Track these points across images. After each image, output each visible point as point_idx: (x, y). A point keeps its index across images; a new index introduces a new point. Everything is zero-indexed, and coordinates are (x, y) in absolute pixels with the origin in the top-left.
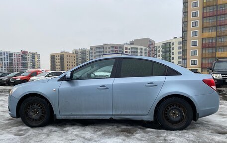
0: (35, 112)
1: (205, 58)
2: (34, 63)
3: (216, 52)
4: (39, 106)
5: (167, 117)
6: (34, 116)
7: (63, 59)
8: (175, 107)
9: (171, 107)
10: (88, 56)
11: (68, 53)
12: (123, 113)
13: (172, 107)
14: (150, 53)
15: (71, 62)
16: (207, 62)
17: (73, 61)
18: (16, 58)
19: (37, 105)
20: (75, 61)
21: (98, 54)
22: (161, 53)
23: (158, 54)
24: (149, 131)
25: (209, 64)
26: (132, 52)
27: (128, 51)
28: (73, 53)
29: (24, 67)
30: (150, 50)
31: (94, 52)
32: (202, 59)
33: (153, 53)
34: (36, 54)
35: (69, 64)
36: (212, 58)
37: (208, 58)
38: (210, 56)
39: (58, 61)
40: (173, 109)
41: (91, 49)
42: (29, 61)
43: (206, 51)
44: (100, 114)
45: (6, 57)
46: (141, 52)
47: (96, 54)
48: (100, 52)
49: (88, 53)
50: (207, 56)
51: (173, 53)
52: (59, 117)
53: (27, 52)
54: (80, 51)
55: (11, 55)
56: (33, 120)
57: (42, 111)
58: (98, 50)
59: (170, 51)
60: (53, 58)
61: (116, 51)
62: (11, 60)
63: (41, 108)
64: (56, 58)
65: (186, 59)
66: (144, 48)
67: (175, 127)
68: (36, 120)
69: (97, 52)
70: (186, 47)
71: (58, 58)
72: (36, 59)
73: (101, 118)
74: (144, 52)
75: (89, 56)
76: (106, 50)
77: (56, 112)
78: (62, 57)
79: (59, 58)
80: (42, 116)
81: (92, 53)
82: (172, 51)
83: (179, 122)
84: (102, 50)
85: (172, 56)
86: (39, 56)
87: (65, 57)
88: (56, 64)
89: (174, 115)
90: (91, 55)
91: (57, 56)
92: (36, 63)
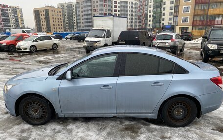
0: (36, 111)
1: (197, 15)
2: (16, 18)
3: (209, 8)
4: (39, 105)
5: (171, 115)
6: (35, 115)
7: (48, 14)
8: (180, 105)
9: (175, 105)
10: (74, 10)
11: (53, 7)
12: (127, 112)
13: (177, 106)
14: (141, 7)
15: (57, 18)
16: (198, 19)
17: (59, 17)
19: (37, 104)
20: (61, 17)
21: (86, 9)
22: (152, 8)
23: (149, 9)
24: (153, 128)
25: (200, 21)
26: (121, 6)
27: (118, 5)
28: (59, 8)
29: (6, 24)
30: (141, 4)
31: (81, 6)
32: (194, 16)
33: (144, 8)
34: (18, 8)
35: (54, 20)
36: (204, 15)
37: (200, 15)
38: (202, 13)
39: (43, 17)
40: (177, 107)
41: (78, 3)
42: (11, 16)
43: (199, 8)
44: (104, 112)
46: (132, 7)
47: (84, 9)
48: (87, 6)
49: (74, 8)
50: (199, 13)
51: (164, 8)
52: (60, 115)
53: (7, 6)
54: (66, 5)
56: (34, 118)
57: (43, 109)
58: (85, 5)
59: (161, 6)
60: (37, 13)
61: (104, 5)
63: (41, 107)
64: (40, 13)
65: (178, 16)
66: (134, 2)
67: (178, 124)
68: (37, 118)
69: (84, 7)
70: (178, 2)
71: (42, 13)
72: (19, 15)
73: (105, 116)
74: (134, 6)
75: (76, 11)
76: (94, 5)
77: (57, 111)
78: (47, 12)
79: (44, 13)
80: (43, 114)
81: (79, 7)
82: (164, 6)
83: (182, 119)
84: (90, 4)
85: (163, 12)
86: (21, 11)
87: (50, 12)
88: (41, 20)
89: (179, 113)
90: (78, 9)
91: (41, 12)
92: (19, 19)
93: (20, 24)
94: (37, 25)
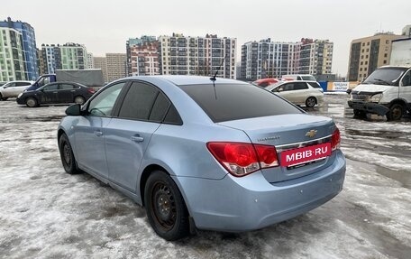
2: (320, 59)
7: (377, 49)
18: (293, 53)
28: (404, 34)
34: (327, 42)
39: (365, 54)
42: (312, 56)
45: (278, 52)
53: (311, 41)
55: (285, 47)
60: (356, 48)
62: (285, 56)
64: (362, 48)
71: (366, 47)
72: (326, 53)
78: (375, 45)
79: (369, 47)
86: (331, 46)
87: (382, 44)
88: (361, 60)
91: (364, 44)
92: (325, 59)
93: (324, 68)
94: (351, 70)
